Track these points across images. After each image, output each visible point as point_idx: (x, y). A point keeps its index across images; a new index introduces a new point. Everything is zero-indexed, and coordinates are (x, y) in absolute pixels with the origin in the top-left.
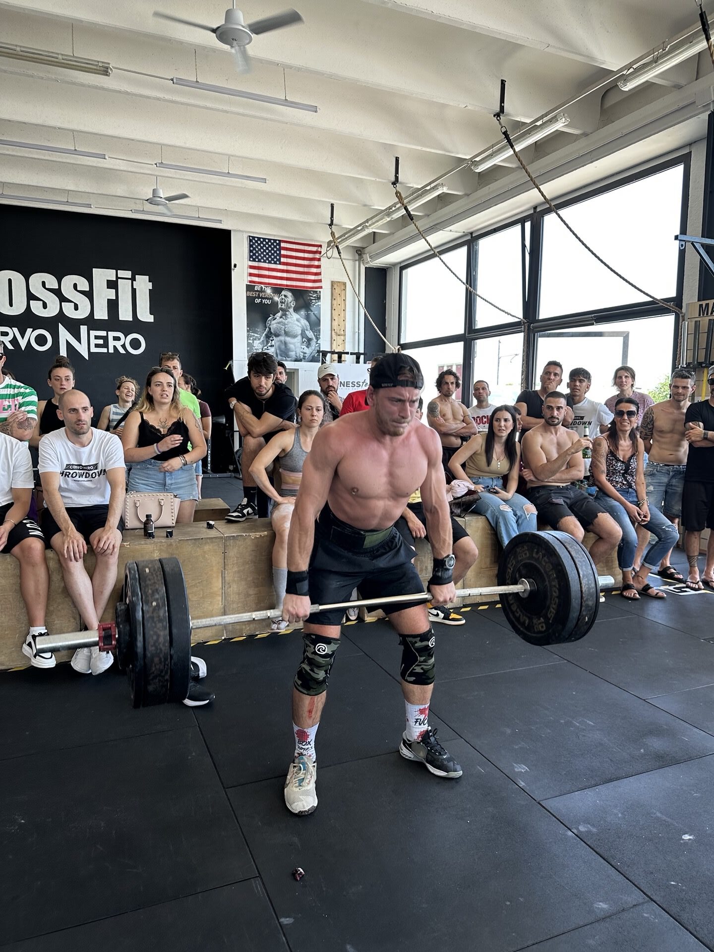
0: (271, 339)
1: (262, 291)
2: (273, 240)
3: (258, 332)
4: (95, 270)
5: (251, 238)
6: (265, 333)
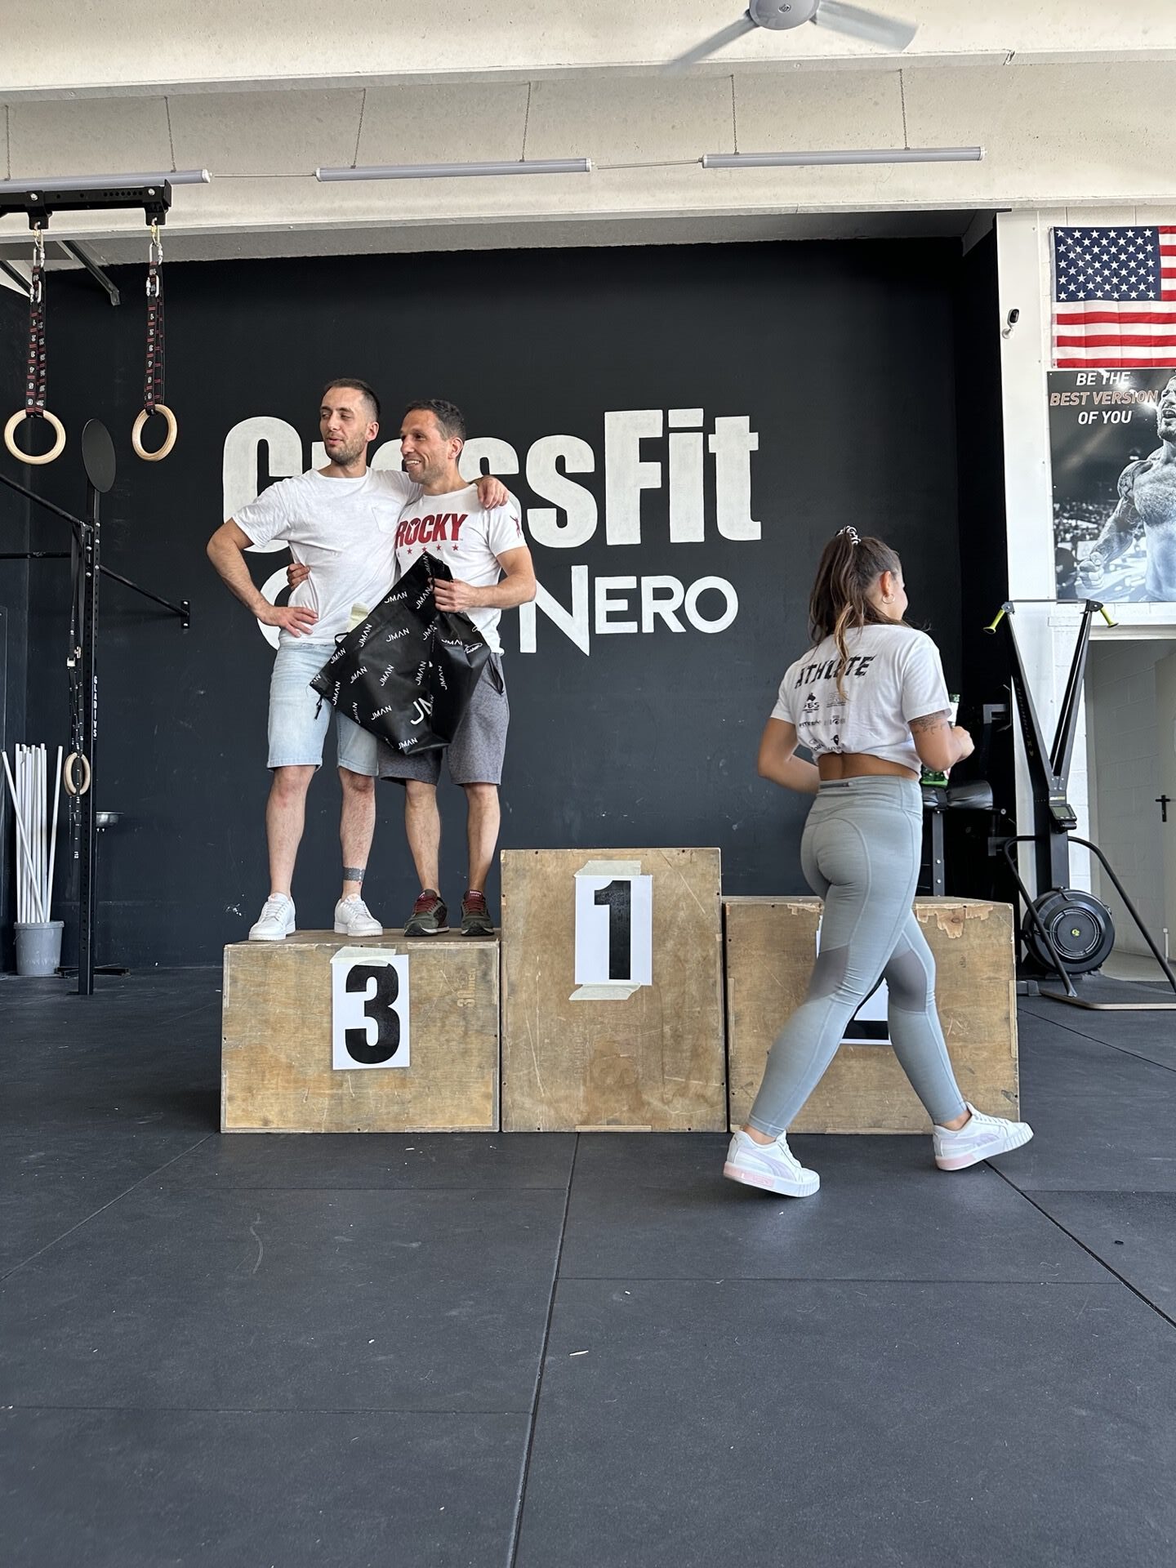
0: (1136, 531)
1: (1100, 386)
2: (1133, 229)
3: (1091, 513)
4: (610, 417)
5: (1060, 233)
6: (1114, 516)
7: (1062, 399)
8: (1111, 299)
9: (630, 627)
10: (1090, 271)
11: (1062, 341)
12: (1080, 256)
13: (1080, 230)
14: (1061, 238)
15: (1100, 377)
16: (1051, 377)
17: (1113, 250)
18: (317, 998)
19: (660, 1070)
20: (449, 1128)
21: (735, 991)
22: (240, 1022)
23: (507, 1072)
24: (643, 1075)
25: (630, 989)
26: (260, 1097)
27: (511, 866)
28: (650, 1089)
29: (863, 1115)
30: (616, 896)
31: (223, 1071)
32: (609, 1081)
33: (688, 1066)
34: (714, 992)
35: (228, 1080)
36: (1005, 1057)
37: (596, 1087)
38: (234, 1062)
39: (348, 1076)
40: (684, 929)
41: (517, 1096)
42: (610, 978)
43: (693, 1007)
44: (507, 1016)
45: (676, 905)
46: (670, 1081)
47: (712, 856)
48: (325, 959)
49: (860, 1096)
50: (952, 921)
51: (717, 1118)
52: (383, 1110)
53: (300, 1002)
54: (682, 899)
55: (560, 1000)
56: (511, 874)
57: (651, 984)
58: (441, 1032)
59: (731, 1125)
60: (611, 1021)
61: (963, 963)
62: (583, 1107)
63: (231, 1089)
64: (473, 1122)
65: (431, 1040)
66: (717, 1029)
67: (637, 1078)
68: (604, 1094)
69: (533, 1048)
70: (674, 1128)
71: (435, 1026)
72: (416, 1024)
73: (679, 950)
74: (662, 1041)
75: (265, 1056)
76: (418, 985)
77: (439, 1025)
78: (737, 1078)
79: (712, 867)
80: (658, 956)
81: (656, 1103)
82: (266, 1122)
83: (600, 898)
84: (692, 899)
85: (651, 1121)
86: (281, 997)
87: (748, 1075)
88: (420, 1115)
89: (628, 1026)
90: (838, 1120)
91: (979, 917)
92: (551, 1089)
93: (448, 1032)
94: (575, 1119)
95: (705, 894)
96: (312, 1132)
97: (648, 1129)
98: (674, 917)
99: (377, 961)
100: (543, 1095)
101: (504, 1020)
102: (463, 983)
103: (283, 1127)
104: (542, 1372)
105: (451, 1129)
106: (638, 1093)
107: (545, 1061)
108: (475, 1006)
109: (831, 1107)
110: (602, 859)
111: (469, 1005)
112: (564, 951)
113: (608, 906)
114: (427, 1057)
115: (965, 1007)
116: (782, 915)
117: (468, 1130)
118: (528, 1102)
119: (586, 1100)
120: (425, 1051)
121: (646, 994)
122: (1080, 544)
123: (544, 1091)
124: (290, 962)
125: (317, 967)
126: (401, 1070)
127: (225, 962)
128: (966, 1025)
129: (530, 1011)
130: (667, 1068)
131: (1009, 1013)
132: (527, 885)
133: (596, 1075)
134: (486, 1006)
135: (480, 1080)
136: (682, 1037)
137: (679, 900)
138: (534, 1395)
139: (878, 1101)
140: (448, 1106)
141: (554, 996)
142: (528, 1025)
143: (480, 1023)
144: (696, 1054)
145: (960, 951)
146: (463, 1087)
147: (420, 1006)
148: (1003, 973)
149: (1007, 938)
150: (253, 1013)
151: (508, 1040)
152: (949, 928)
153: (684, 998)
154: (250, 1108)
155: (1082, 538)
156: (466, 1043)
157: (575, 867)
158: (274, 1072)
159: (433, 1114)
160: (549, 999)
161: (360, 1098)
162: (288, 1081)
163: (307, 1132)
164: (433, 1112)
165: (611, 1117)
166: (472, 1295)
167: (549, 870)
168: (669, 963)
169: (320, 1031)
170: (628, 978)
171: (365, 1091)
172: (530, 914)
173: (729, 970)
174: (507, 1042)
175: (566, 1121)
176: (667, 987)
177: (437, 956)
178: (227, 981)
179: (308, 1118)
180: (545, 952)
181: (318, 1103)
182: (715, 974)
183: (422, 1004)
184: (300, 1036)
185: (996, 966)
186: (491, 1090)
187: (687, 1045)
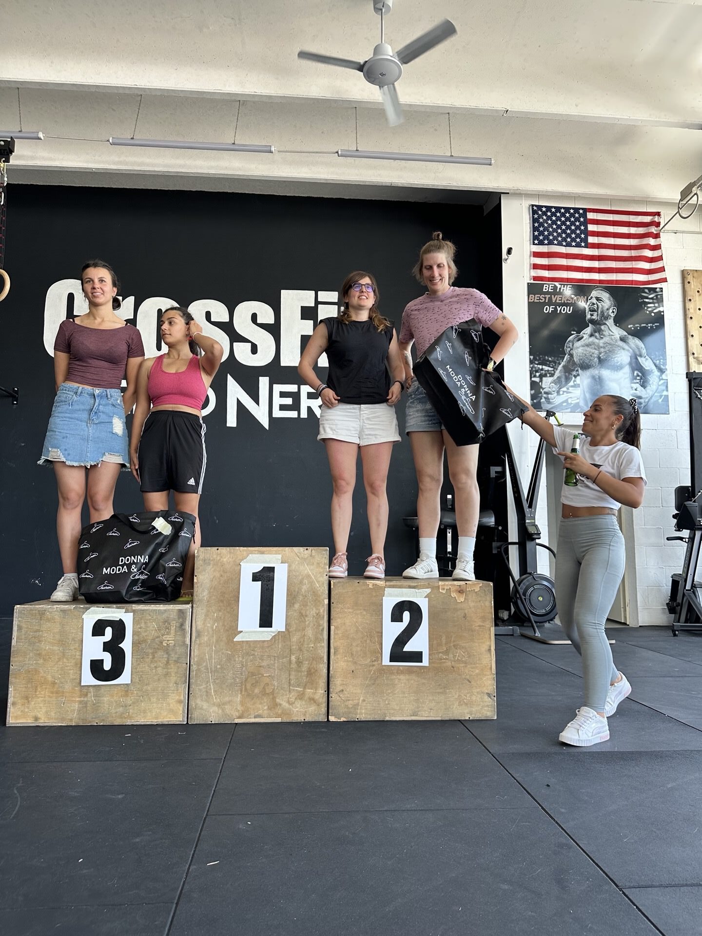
0: (574, 373)
1: (555, 292)
2: (573, 208)
3: (550, 362)
4: (284, 293)
5: (535, 208)
6: (563, 364)
7: (535, 298)
8: (562, 245)
9: (293, 414)
10: (551, 230)
11: (536, 267)
12: (546, 221)
13: (545, 207)
14: (535, 210)
15: (555, 287)
16: (530, 286)
17: (563, 219)
18: (73, 639)
19: (288, 684)
20: (155, 722)
21: (335, 634)
22: (23, 655)
23: (193, 687)
24: (277, 687)
25: (271, 633)
26: (33, 703)
27: (201, 557)
28: (282, 695)
29: (407, 708)
30: (265, 577)
31: (10, 686)
32: (257, 691)
33: (305, 680)
34: (322, 634)
35: (12, 692)
36: (488, 673)
37: (248, 695)
38: (18, 680)
39: (91, 689)
40: (306, 596)
41: (199, 701)
42: (260, 627)
43: (308, 644)
44: (194, 652)
45: (301, 582)
46: (294, 690)
47: (324, 552)
48: (80, 615)
49: (405, 697)
50: (459, 592)
51: (321, 713)
52: (113, 711)
53: (62, 643)
54: (305, 578)
55: (228, 642)
56: (201, 562)
57: (284, 630)
58: (152, 662)
59: (330, 717)
60: (259, 654)
61: (465, 617)
62: (240, 708)
63: (14, 697)
64: (170, 718)
65: (145, 667)
66: (323, 657)
67: (274, 689)
68: (253, 699)
69: (210, 671)
70: (295, 719)
71: (148, 658)
72: (136, 657)
73: (302, 609)
74: (290, 665)
75: (38, 677)
76: (138, 632)
77: (151, 657)
78: (334, 687)
79: (323, 559)
80: (290, 613)
81: (285, 704)
82: (36, 719)
83: (256, 577)
84: (311, 578)
85: (281, 715)
86: (50, 639)
87: (340, 685)
88: (136, 714)
89: (269, 656)
90: (392, 712)
91: (474, 590)
92: (220, 697)
93: (156, 662)
94: (234, 716)
95: (318, 576)
96: (66, 725)
97: (279, 720)
98: (300, 589)
99: (113, 617)
100: (215, 700)
101: (192, 653)
102: (167, 630)
103: (46, 721)
104: (187, 876)
105: (156, 722)
106: (274, 698)
107: (217, 679)
108: (174, 645)
109: (388, 704)
110: (257, 554)
111: (170, 645)
112: (232, 610)
113: (260, 583)
114: (142, 677)
115: (466, 643)
116: (363, 587)
117: (167, 723)
118: (205, 705)
119: (242, 703)
120: (141, 673)
121: (281, 636)
122: (544, 379)
123: (216, 698)
124: (56, 617)
125: (74, 620)
126: (126, 686)
127: (15, 616)
128: (466, 654)
129: (209, 648)
130: (292, 682)
131: (490, 647)
132: (211, 569)
133: (248, 687)
134: (181, 645)
135: (176, 692)
136: (302, 662)
137: (303, 579)
138: (179, 891)
139: (415, 700)
140: (155, 708)
141: (224, 639)
142: (207, 657)
143: (176, 656)
144: (310, 673)
145: (464, 610)
146: (165, 696)
147: (139, 645)
148: (488, 622)
149: (489, 602)
150: (31, 649)
151: (194, 666)
152: (458, 597)
153: (304, 639)
154: (26, 710)
155: (545, 376)
156: (168, 668)
157: (241, 558)
158: (44, 687)
159: (144, 713)
160: (221, 640)
161: (98, 703)
162: (52, 693)
163: (63, 725)
164: (145, 712)
165: (257, 713)
166: (151, 828)
167: (225, 560)
168: (296, 617)
169: (74, 661)
170: (271, 627)
171: (102, 699)
172: (212, 587)
173: (332, 621)
174: (194, 667)
175: (229, 716)
176: (294, 632)
177: (151, 614)
178: (15, 628)
179: (64, 716)
180: (220, 611)
181: (71, 706)
182: (324, 623)
183: (141, 644)
184: (61, 663)
185: (484, 619)
186: (182, 698)
187: (305, 668)
